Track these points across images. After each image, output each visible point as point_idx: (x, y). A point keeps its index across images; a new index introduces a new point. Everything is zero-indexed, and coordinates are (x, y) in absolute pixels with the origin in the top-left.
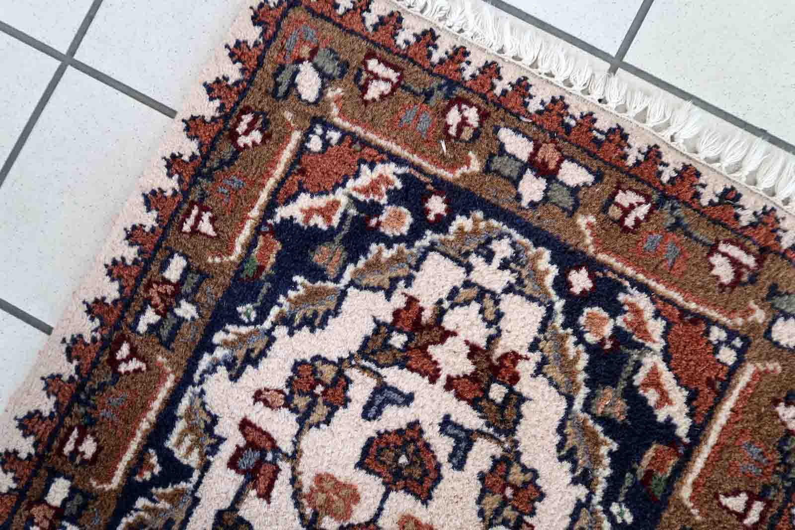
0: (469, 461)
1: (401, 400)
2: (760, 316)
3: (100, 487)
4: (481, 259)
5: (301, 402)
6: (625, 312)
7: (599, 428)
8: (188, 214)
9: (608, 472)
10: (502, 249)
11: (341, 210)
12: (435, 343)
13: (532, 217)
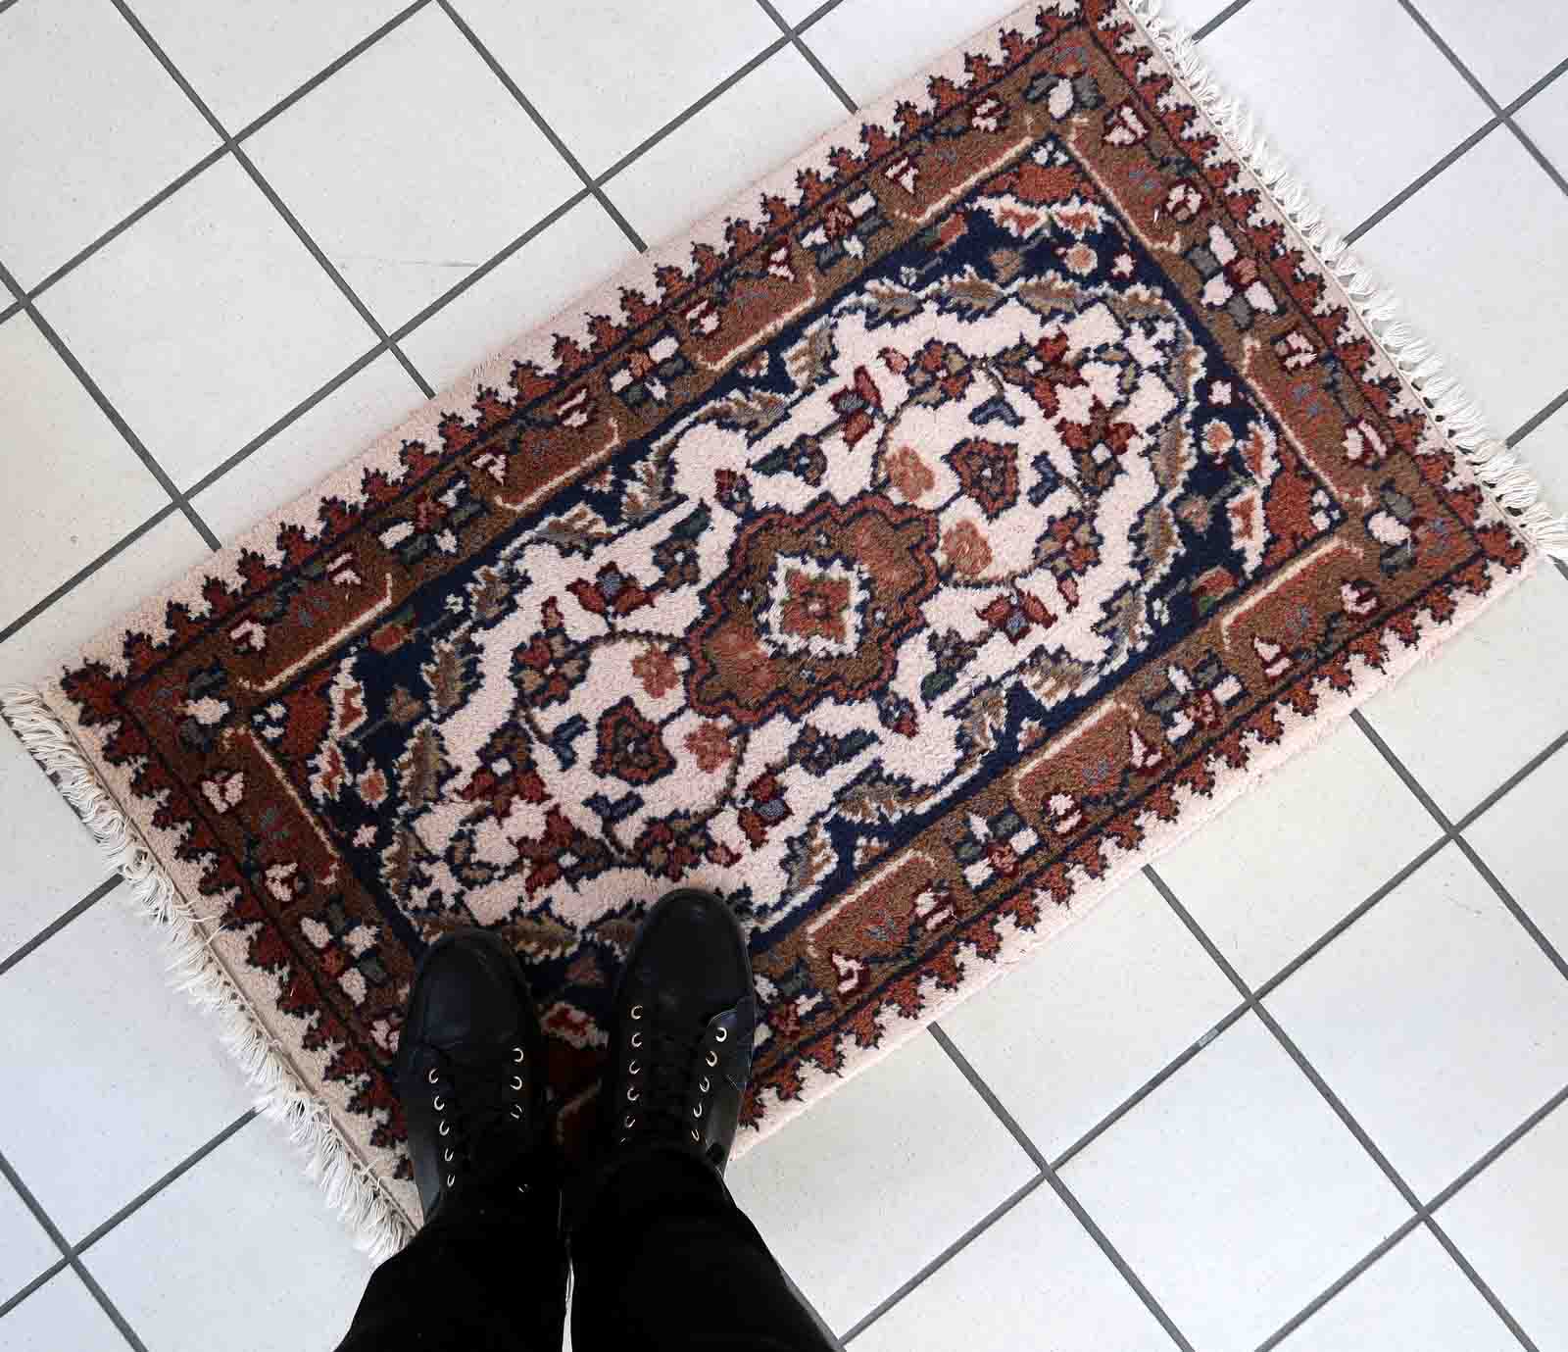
0: (1047, 501)
1: (1010, 419)
2: (1367, 500)
3: (704, 363)
4: (1142, 330)
5: (920, 377)
6: (1249, 440)
7: (1176, 529)
8: (897, 161)
9: (1166, 570)
10: (1165, 331)
11: (1038, 225)
12: (1065, 384)
13: (1205, 316)
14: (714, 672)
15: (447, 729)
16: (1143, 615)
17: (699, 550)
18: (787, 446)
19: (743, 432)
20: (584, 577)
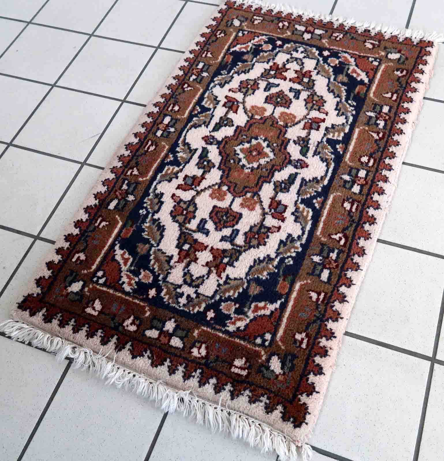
0: (300, 97)
1: (276, 86)
2: (383, 54)
3: (181, 117)
4: (295, 52)
5: (244, 90)
6: (342, 58)
7: (340, 85)
8: (204, 53)
9: (345, 94)
10: (301, 49)
11: (250, 47)
12: (284, 72)
13: (309, 42)
14: (236, 184)
16: (348, 106)
17: (210, 159)
18: (218, 122)
19: (203, 126)
20: (180, 183)
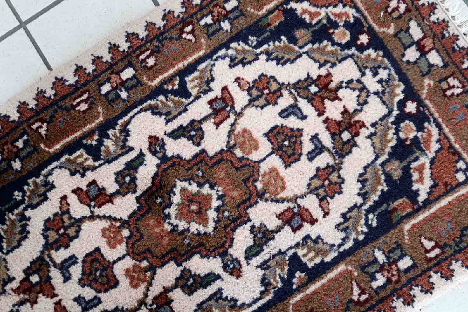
0: (316, 159)
1: (300, 116)
3: (147, 81)
4: (371, 73)
5: (255, 93)
6: (424, 132)
7: (383, 177)
9: (376, 198)
10: (383, 74)
11: (320, 18)
12: (329, 99)
13: (404, 68)
14: (142, 237)
15: (9, 258)
16: (363, 221)
17: (137, 175)
18: (185, 125)
19: (163, 117)
20: (81, 187)
